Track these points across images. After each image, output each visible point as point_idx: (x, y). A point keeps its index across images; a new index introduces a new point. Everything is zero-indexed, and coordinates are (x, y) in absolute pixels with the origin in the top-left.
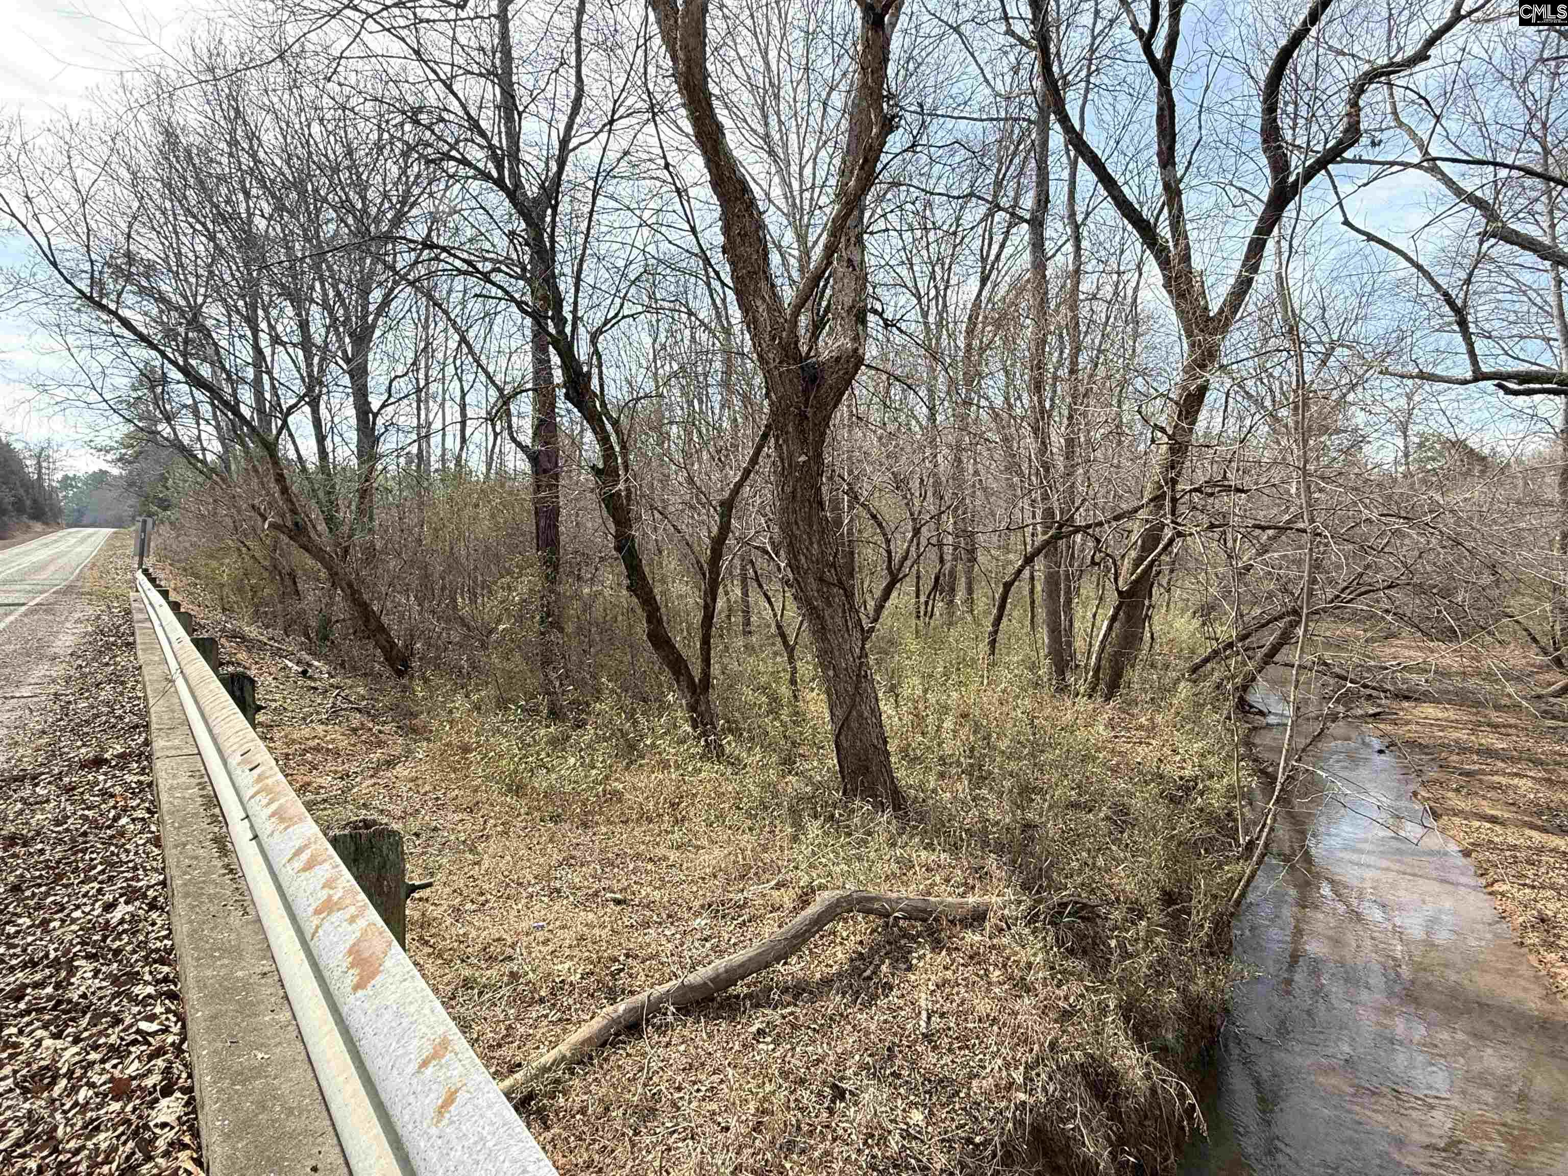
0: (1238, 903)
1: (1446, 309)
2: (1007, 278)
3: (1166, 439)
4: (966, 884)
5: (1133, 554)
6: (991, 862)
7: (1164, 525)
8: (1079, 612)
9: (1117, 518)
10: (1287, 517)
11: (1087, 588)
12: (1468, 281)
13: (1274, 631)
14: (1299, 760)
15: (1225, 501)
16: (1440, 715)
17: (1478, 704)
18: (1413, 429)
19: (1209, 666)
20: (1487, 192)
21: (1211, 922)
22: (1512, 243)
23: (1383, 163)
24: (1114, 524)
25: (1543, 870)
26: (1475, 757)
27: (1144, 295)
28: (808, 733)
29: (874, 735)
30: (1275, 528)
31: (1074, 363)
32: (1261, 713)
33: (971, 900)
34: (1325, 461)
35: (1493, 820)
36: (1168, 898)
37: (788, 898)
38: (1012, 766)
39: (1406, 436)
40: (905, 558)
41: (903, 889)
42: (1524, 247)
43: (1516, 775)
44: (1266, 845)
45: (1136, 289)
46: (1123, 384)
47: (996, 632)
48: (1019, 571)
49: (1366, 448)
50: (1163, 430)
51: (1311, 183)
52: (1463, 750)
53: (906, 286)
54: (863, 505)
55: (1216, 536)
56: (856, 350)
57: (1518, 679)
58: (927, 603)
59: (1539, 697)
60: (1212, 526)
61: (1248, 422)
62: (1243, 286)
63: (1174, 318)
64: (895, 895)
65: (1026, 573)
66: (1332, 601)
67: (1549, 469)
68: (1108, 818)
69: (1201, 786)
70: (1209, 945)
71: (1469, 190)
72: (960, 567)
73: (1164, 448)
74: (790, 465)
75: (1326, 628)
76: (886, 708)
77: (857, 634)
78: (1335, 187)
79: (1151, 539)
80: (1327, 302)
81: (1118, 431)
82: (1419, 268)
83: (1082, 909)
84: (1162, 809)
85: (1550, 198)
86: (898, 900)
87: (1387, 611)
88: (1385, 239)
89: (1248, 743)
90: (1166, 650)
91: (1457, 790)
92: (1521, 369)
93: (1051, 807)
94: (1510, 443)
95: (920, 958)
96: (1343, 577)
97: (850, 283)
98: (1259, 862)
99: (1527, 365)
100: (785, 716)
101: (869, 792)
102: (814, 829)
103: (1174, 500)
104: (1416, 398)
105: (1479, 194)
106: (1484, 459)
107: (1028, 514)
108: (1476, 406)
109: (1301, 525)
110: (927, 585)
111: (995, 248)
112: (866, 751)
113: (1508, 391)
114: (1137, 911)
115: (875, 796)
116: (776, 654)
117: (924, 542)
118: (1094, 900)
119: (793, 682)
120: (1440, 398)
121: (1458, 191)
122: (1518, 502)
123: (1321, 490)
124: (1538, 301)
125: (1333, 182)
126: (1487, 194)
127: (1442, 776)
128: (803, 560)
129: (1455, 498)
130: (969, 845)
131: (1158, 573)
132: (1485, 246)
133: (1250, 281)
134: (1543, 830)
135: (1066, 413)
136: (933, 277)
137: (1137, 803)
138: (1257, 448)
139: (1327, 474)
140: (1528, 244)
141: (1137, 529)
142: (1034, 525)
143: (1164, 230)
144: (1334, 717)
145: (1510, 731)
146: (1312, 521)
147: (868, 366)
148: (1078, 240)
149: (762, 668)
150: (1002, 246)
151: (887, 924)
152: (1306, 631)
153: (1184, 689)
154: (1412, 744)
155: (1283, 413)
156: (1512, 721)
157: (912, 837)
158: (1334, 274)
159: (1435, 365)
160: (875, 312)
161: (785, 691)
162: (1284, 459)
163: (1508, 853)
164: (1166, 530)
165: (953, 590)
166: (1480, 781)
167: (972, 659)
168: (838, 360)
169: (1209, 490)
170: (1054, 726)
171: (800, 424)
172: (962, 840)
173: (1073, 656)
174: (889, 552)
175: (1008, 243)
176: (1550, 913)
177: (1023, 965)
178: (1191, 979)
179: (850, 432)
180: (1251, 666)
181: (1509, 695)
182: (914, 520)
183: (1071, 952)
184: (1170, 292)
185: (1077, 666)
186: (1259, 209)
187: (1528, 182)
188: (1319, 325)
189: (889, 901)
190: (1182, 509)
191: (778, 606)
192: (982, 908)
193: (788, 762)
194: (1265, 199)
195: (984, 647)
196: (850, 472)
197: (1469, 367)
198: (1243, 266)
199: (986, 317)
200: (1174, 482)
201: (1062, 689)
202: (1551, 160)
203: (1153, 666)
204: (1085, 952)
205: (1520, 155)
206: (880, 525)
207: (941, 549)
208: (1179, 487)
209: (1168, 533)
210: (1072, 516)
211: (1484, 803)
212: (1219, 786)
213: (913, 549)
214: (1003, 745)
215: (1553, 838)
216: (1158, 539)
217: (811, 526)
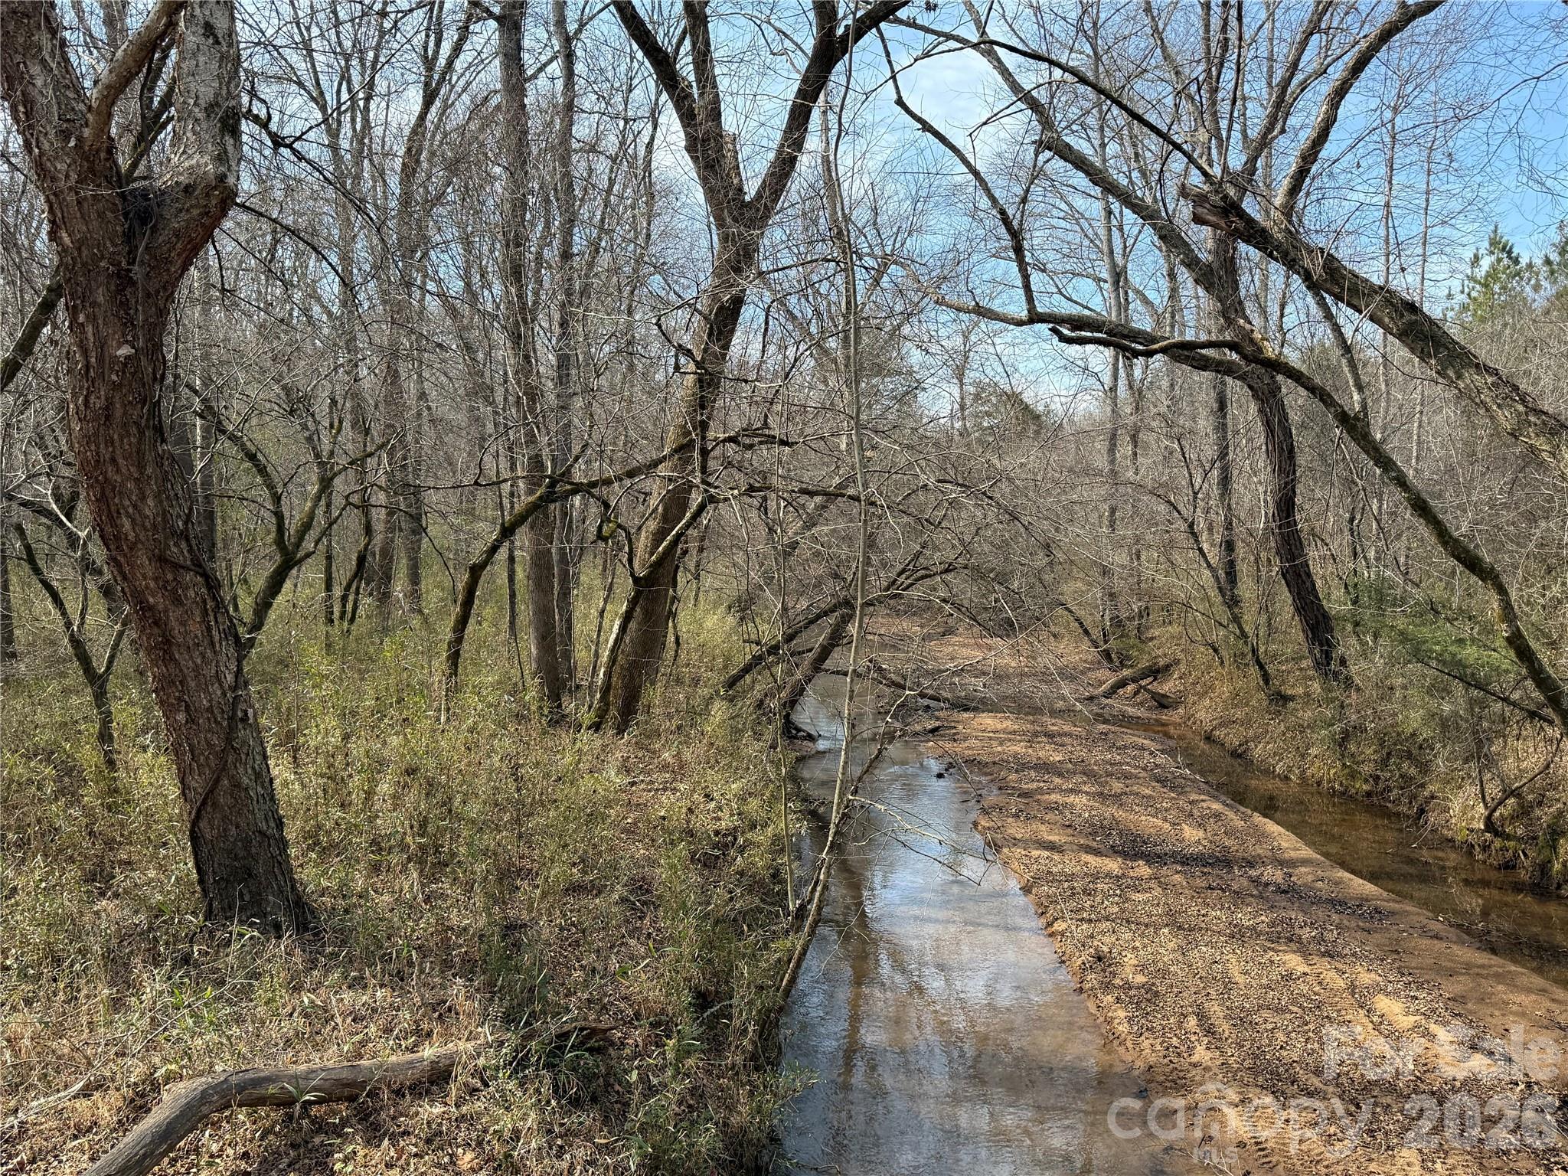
0: (787, 992)
1: (1002, 230)
2: (466, 98)
3: (692, 367)
4: (418, 1032)
5: (652, 525)
6: (457, 990)
7: (691, 486)
8: (579, 608)
9: (631, 474)
10: (837, 480)
11: (589, 575)
12: (1024, 200)
13: (822, 629)
14: (855, 792)
15: (764, 456)
16: (999, 726)
17: (1036, 710)
18: (970, 376)
19: (748, 678)
20: (1043, 92)
21: (757, 1023)
22: (1066, 160)
23: (938, 34)
24: (628, 482)
25: (1098, 899)
26: (1033, 774)
27: (661, 159)
28: (137, 821)
29: (260, 815)
30: (826, 494)
31: (567, 243)
32: (810, 738)
33: (428, 1052)
34: (878, 409)
35: (1052, 847)
36: (703, 1000)
37: (105, 1108)
38: (488, 840)
39: (962, 384)
40: (307, 526)
41: (316, 1057)
42: (1078, 167)
43: (1072, 791)
44: (819, 908)
45: (650, 144)
46: (637, 281)
47: (459, 640)
48: (494, 549)
49: (922, 397)
50: (689, 353)
51: (860, 43)
52: (1022, 766)
53: (300, 84)
54: (232, 438)
55: (756, 503)
56: (222, 178)
57: (1072, 679)
58: (344, 598)
59: (1091, 698)
60: (751, 489)
61: (791, 352)
62: (784, 167)
63: (700, 196)
64: (302, 1068)
65: (503, 553)
66: (887, 589)
67: (1099, 433)
68: (623, 900)
69: (741, 841)
70: (754, 1057)
71: (1027, 87)
72: (398, 541)
73: (690, 379)
74: (100, 360)
75: (883, 624)
76: (280, 770)
77: (227, 649)
78: (888, 54)
79: (676, 503)
80: (880, 203)
81: (628, 349)
82: (976, 173)
83: (589, 1037)
84: (694, 878)
85: (1100, 111)
86: (309, 1075)
87: (944, 601)
88: (942, 131)
89: (794, 778)
90: (695, 656)
91: (1016, 816)
92: (1074, 312)
93: (544, 895)
94: (1063, 400)
95: (346, 1160)
96: (898, 558)
97: (209, 65)
98: (812, 933)
99: (1079, 308)
100: (90, 795)
101: (254, 908)
102: (153, 985)
103: (705, 453)
104: (973, 338)
105: (1034, 93)
106: (1038, 417)
107: (504, 464)
108: (1032, 353)
109: (851, 492)
110: (343, 573)
111: (446, 48)
112: (247, 843)
113: (1064, 339)
114: (662, 1026)
115: (263, 915)
116: (66, 691)
117: (338, 501)
118: (606, 1021)
119: (105, 736)
120: (997, 340)
121: (1015, 87)
122: (1071, 470)
123: (873, 448)
124: (1090, 232)
125: (885, 47)
126: (1042, 96)
127: (1001, 800)
128: (127, 525)
129: (1010, 463)
130: (422, 971)
131: (685, 552)
132: (1041, 158)
133: (792, 161)
134: (1097, 853)
135: (557, 316)
136: (345, 77)
137: (662, 873)
138: (802, 386)
139: (880, 427)
140: (1080, 163)
141: (656, 490)
142: (515, 479)
143: (685, 67)
144: (890, 736)
145: (1067, 740)
146: (866, 486)
147: (243, 206)
148: (569, 58)
149: (41, 717)
150: (457, 50)
151: (290, 1117)
152: (860, 626)
153: (719, 711)
154: (970, 762)
155: (832, 343)
156: (1066, 728)
157: (327, 970)
158: (888, 169)
159: (991, 299)
160: (256, 119)
161: (89, 755)
162: (832, 404)
163: (1066, 885)
164: (693, 495)
165: (387, 578)
166: (1038, 801)
167: (421, 683)
168: (188, 189)
169: (747, 441)
170: (547, 776)
171: (121, 290)
172: (410, 964)
173: (571, 672)
174: (279, 516)
175: (466, 47)
176: (1105, 949)
177: (507, 1135)
178: (731, 1109)
179: (205, 312)
180: (799, 675)
181: (1063, 698)
182: (321, 464)
183: (576, 1103)
184: (695, 159)
185: (578, 687)
186: (803, 63)
187: (1081, 88)
188: (870, 232)
189: (294, 1078)
190: (712, 464)
191: (73, 607)
192: (444, 1062)
193: (99, 879)
194: (810, 52)
195: (440, 663)
196: (207, 381)
197: (1025, 306)
198: (785, 138)
199: (433, 154)
200: (704, 426)
201: (558, 720)
202: (1101, 69)
203: (679, 681)
204: (594, 1099)
205: (1073, 55)
206: (262, 471)
207: (367, 514)
208: (711, 435)
209: (696, 498)
210: (569, 470)
211: (1043, 828)
212: (761, 837)
213: (320, 511)
214: (473, 810)
215: (1107, 861)
216: (684, 506)
217: (141, 467)
